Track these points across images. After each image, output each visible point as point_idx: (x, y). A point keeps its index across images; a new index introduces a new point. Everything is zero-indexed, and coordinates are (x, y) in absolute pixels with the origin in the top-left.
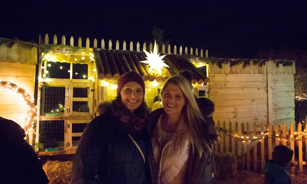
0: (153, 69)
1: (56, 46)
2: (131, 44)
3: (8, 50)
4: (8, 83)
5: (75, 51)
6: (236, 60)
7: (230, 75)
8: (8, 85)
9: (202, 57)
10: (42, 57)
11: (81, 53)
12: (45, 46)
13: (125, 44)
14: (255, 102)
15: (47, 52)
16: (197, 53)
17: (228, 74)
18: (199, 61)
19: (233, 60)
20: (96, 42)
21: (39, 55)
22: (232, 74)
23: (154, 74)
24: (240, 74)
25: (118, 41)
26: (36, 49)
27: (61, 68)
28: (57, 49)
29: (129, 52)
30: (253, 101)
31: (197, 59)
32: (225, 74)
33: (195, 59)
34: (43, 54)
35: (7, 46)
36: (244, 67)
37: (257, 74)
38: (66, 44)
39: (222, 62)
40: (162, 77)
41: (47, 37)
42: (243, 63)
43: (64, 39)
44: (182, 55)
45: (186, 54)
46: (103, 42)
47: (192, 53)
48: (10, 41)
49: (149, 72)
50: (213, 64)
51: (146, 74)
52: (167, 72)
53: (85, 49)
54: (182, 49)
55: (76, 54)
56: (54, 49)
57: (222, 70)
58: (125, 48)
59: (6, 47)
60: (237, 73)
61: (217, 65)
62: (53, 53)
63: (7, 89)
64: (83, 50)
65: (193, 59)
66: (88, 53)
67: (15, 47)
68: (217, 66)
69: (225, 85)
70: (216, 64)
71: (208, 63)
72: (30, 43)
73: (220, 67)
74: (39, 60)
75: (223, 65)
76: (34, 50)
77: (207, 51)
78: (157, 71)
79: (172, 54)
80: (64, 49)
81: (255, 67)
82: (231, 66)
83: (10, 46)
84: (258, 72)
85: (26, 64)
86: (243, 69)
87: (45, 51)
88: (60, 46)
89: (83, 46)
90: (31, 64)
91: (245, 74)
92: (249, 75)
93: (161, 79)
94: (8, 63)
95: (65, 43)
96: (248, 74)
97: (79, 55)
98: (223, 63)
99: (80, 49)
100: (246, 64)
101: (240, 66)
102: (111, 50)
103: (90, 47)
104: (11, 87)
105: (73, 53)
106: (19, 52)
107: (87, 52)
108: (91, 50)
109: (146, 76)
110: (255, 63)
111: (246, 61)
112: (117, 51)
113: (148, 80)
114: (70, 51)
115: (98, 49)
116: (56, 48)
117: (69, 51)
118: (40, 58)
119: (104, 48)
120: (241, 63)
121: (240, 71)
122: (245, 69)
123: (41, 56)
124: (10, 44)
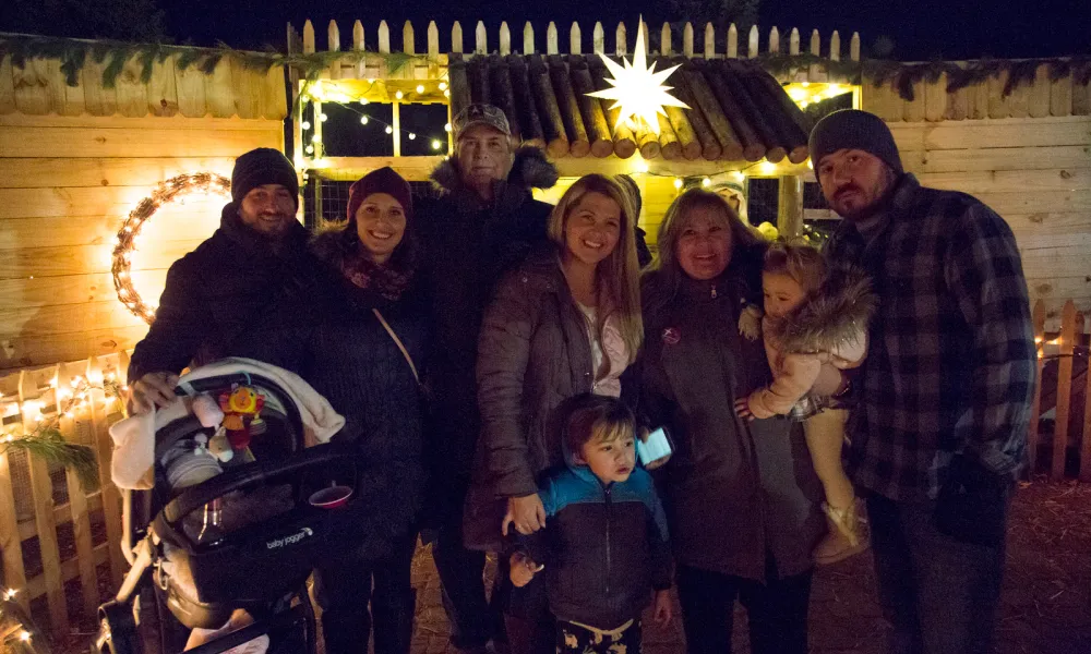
0: (632, 117)
1: (337, 57)
2: (576, 30)
3: (204, 82)
4: (214, 178)
5: (394, 69)
6: (973, 66)
7: (946, 122)
8: (213, 185)
9: (834, 62)
10: (300, 91)
11: (412, 73)
12: (306, 59)
13: (552, 33)
14: (1046, 223)
15: (312, 78)
16: (815, 48)
17: (937, 121)
18: (825, 75)
19: (962, 64)
20: (457, 32)
21: (290, 88)
22: (953, 119)
23: (634, 134)
24: (987, 120)
25: (529, 25)
26: (281, 69)
27: (364, 120)
28: (342, 66)
29: (566, 59)
30: (1037, 221)
31: (815, 68)
32: (927, 120)
33: (808, 70)
34: (302, 83)
35: (199, 70)
36: (1007, 91)
37: (1065, 114)
38: (366, 48)
39: (916, 74)
40: (659, 144)
41: (309, 28)
42: (1005, 75)
43: (359, 31)
44: (757, 59)
45: (774, 53)
46: (481, 31)
47: (795, 50)
48: (208, 53)
49: (615, 128)
50: (878, 84)
51: (606, 136)
52: (680, 124)
53: (424, 60)
54: (757, 34)
55: (399, 77)
56: (333, 67)
57: (915, 107)
58: (553, 47)
59: (199, 72)
60: (976, 115)
61: (892, 87)
62: (329, 80)
63: (212, 194)
64: (419, 62)
65: (799, 71)
66: (435, 71)
67: (222, 69)
68: (896, 90)
69: (925, 162)
70: (889, 85)
71: (856, 82)
72: (263, 54)
73: (907, 93)
74: (291, 104)
75: (920, 88)
76: (276, 74)
77: (856, 35)
78: (644, 123)
79: (719, 56)
80: (362, 65)
81: (1056, 87)
82: (951, 89)
83: (209, 68)
84: (1069, 109)
85: (255, 117)
86: (1003, 97)
87: (307, 74)
88: (350, 54)
89: (418, 50)
90: (270, 117)
91: (1008, 120)
92: (1029, 119)
93: (658, 148)
94: (208, 118)
95: (362, 45)
96: (1023, 117)
97: (409, 78)
98: (919, 79)
99: (411, 60)
100: (1020, 76)
101: (989, 89)
102: (507, 57)
103: (442, 50)
104: (220, 187)
105: (389, 74)
106: (235, 85)
107: (430, 67)
108: (444, 59)
109: (608, 141)
110: (1059, 72)
111: (1020, 65)
112: (529, 56)
113: (614, 154)
114: (379, 67)
115: (466, 58)
116: (337, 64)
117: (377, 69)
118: (295, 96)
119: (485, 53)
120: (997, 76)
121: (990, 106)
122: (1013, 98)
123: (297, 90)
124: (209, 61)
